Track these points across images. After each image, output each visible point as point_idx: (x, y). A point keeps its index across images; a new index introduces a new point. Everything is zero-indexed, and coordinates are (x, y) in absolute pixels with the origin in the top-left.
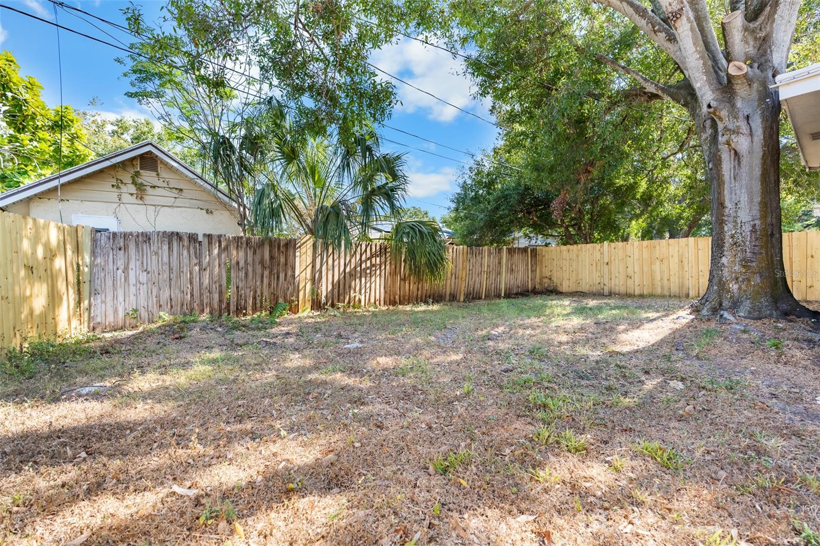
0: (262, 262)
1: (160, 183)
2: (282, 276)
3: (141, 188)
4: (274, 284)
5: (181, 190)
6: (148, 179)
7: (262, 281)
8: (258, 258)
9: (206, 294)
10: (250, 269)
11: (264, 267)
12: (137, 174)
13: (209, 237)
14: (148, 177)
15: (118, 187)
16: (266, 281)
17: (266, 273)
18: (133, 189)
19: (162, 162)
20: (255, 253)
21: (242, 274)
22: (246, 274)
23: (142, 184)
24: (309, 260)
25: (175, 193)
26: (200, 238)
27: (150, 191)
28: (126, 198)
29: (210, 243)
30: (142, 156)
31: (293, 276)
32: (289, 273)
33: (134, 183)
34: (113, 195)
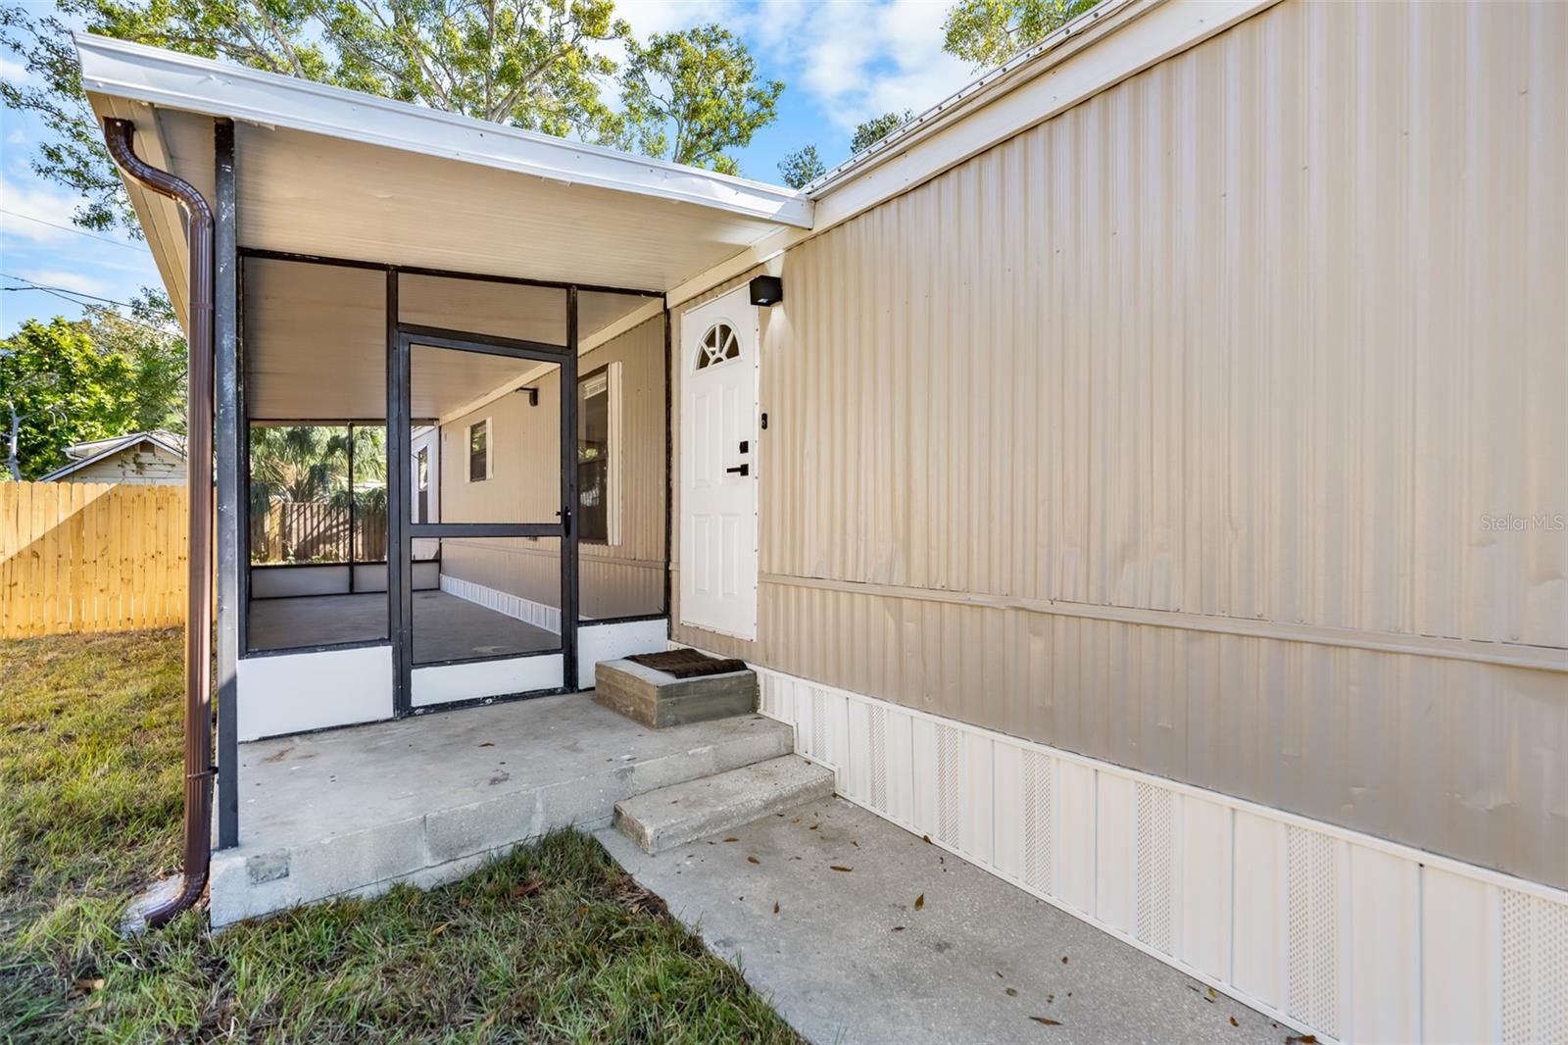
1: (156, 461)
3: (140, 466)
5: (174, 465)
6: (147, 459)
12: (137, 455)
14: (146, 457)
15: (123, 466)
18: (134, 467)
23: (141, 464)
24: (278, 520)
25: (169, 468)
27: (148, 468)
28: (129, 473)
30: (142, 443)
31: (262, 532)
32: (259, 530)
33: (135, 462)
34: (120, 471)
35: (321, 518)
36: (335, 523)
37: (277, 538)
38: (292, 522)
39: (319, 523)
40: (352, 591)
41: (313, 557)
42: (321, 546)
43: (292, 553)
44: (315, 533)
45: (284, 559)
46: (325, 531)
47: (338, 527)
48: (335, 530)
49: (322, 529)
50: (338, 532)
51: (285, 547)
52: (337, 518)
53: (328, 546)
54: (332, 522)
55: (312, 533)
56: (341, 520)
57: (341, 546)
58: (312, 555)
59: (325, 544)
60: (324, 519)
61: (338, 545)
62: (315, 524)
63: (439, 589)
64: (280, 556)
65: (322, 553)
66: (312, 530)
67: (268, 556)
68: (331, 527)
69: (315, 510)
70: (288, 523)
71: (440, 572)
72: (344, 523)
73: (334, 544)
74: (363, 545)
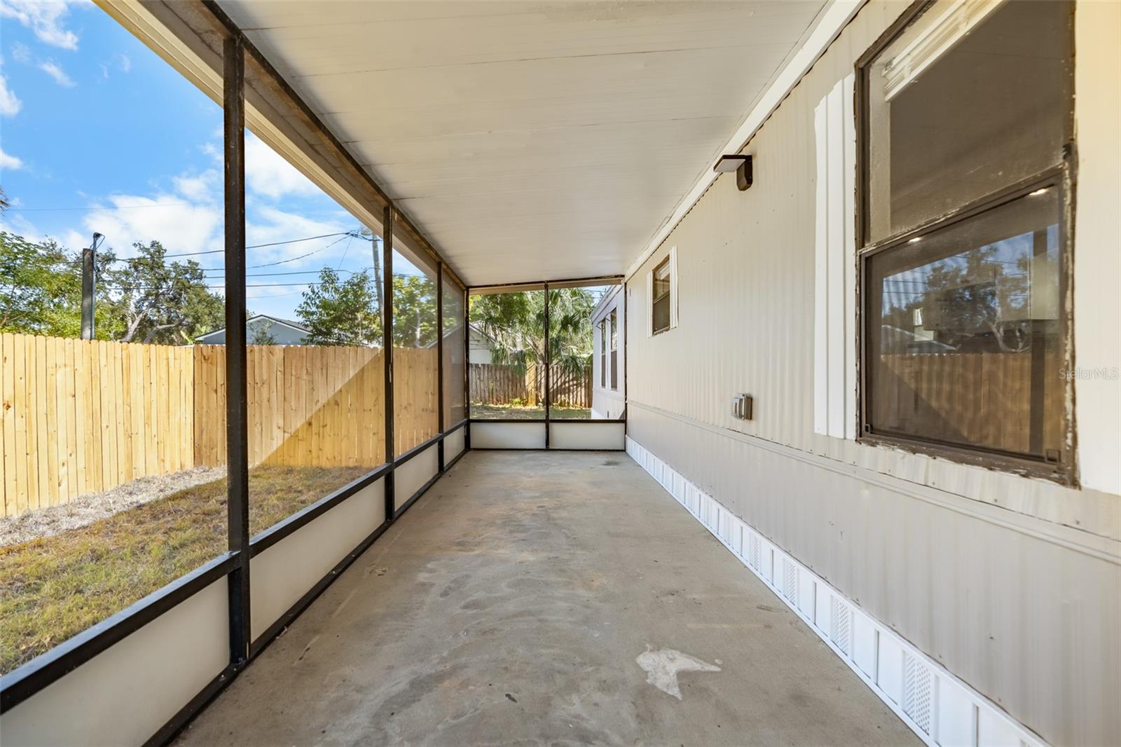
0: (508, 377)
2: (518, 385)
4: (514, 389)
7: (508, 388)
8: (506, 375)
9: (483, 393)
10: (502, 381)
11: (509, 380)
13: (483, 365)
16: (510, 387)
17: (510, 383)
19: (472, 330)
20: (504, 373)
21: (498, 384)
22: (500, 384)
24: (533, 377)
26: (480, 366)
29: (484, 368)
31: (524, 385)
32: (522, 384)
35: (559, 376)
36: (567, 379)
37: (533, 390)
38: (541, 379)
39: (557, 380)
40: (548, 448)
41: (554, 404)
42: (559, 396)
43: (541, 400)
44: (555, 387)
45: (537, 405)
46: (561, 385)
47: (569, 382)
48: (567, 385)
49: (559, 384)
50: (569, 386)
51: (537, 396)
52: (569, 376)
53: (563, 396)
54: (565, 379)
55: (553, 387)
56: (571, 378)
57: (571, 397)
58: (554, 402)
59: (561, 394)
60: (561, 377)
61: (569, 395)
62: (555, 380)
63: (624, 451)
64: (534, 402)
65: (559, 402)
66: (554, 384)
67: (527, 402)
68: (565, 382)
69: (555, 370)
70: (539, 380)
71: (626, 433)
72: (573, 380)
73: (567, 395)
74: (585, 396)
